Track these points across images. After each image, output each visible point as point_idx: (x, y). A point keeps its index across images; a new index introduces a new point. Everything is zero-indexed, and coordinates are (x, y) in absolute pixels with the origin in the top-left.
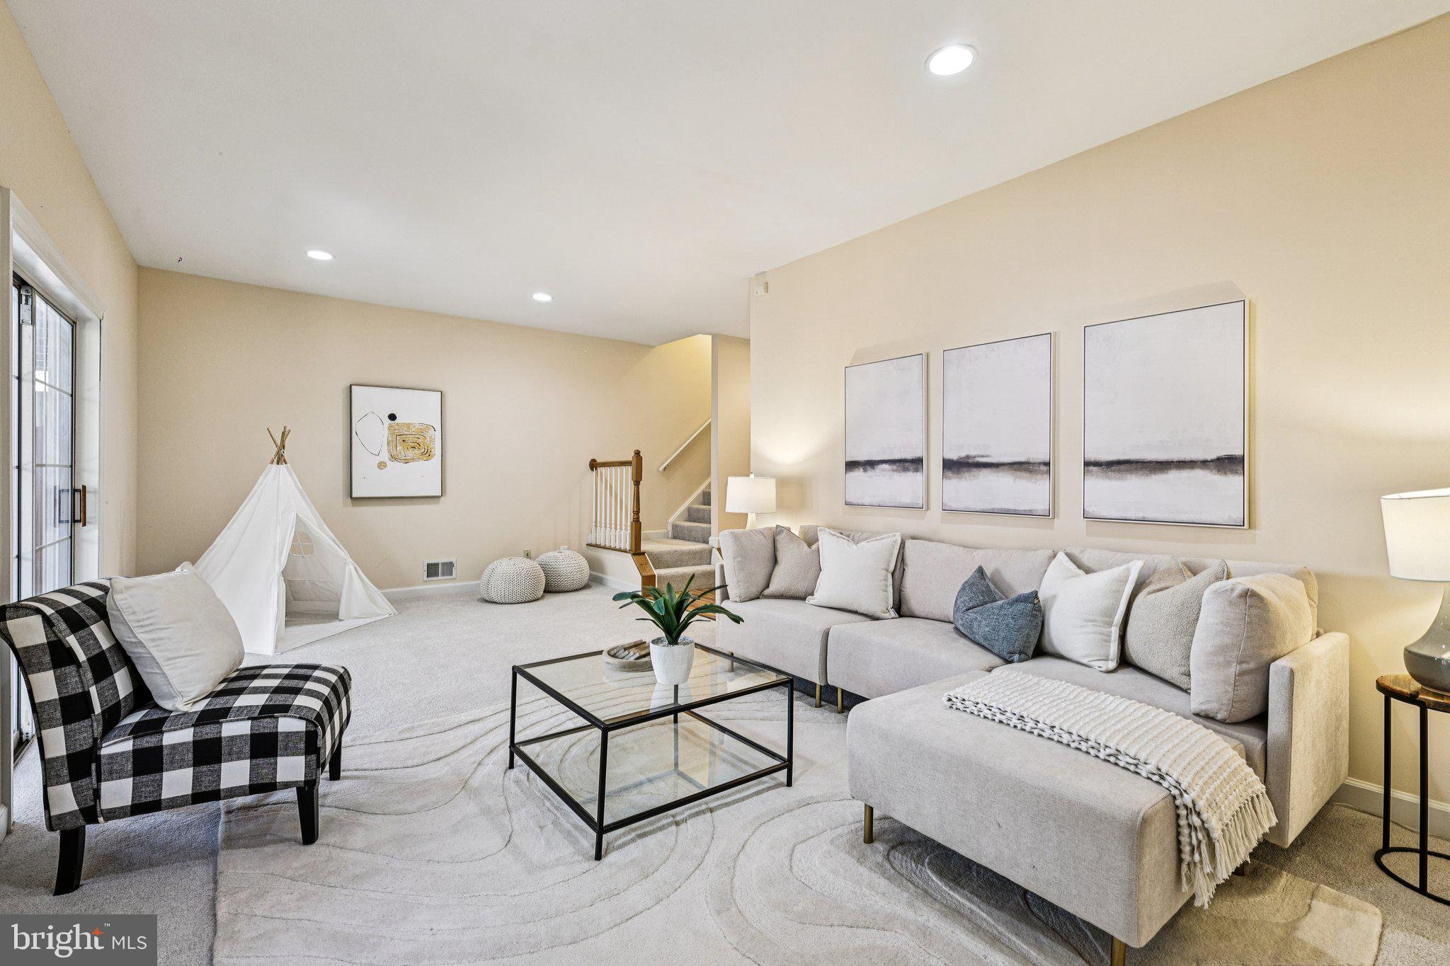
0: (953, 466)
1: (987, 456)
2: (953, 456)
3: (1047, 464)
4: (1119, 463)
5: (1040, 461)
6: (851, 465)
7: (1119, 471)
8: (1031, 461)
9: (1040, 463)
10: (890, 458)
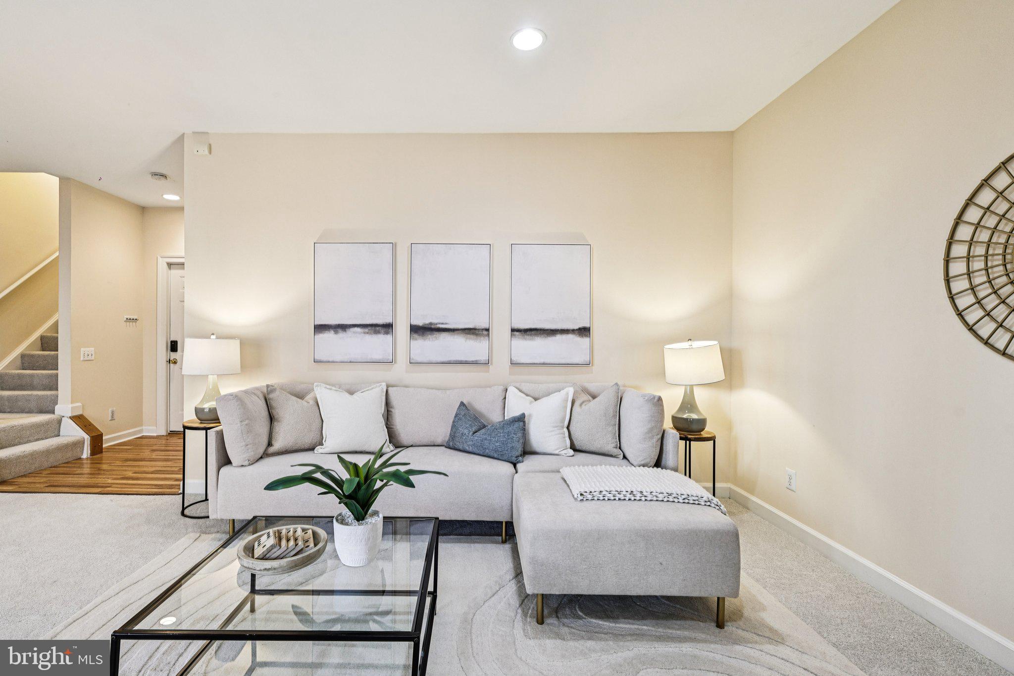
0: (418, 330)
1: (446, 324)
2: (419, 322)
3: (488, 330)
4: (531, 330)
5: (483, 328)
6: (320, 328)
7: (531, 335)
8: (477, 327)
9: (483, 329)
10: (361, 323)
